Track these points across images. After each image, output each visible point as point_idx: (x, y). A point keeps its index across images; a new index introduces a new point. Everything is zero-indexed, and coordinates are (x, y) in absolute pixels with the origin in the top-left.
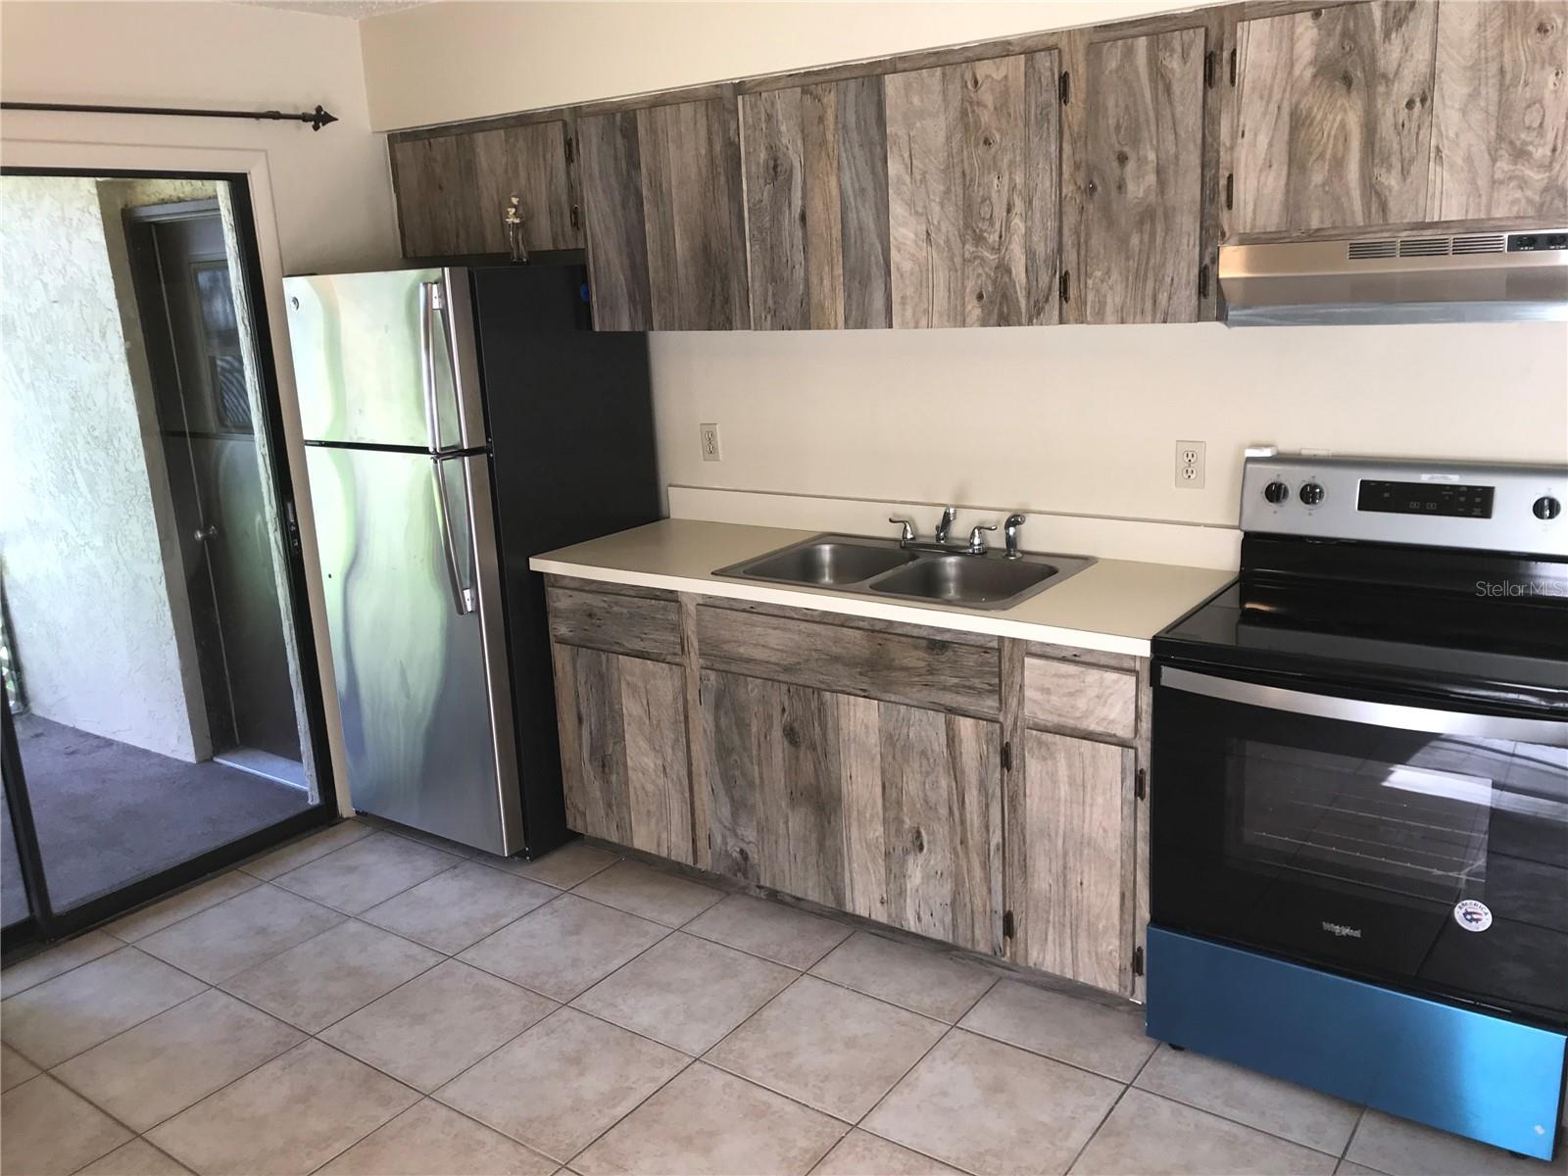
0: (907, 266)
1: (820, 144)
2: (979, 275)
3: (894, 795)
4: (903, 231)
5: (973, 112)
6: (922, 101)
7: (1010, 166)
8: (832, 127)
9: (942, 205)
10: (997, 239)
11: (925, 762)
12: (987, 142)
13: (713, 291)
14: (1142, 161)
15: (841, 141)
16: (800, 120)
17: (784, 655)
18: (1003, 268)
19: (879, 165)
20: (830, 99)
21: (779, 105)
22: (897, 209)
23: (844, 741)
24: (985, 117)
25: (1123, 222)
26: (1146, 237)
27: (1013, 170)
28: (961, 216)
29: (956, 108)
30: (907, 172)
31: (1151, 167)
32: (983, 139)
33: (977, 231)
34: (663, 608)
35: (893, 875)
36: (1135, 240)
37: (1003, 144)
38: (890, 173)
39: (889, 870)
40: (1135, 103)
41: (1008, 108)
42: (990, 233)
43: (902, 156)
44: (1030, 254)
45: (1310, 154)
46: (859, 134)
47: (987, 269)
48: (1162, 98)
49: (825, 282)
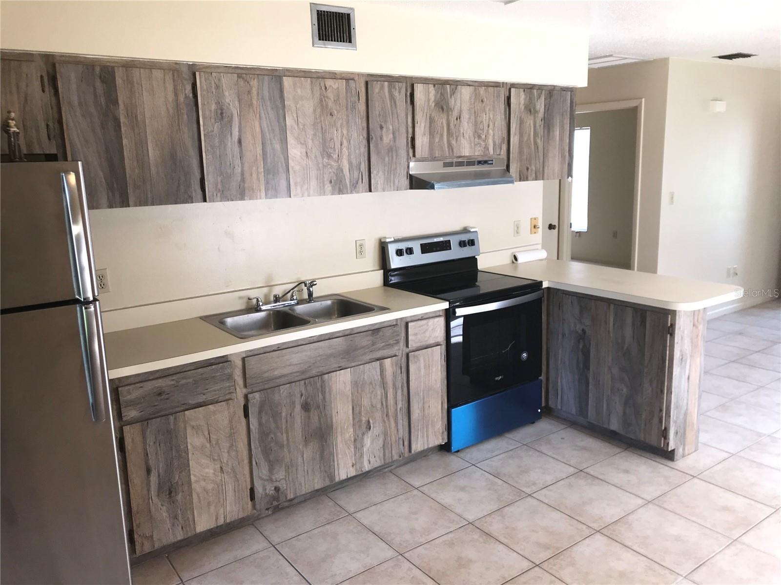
0: (297, 168)
1: (249, 105)
2: (330, 173)
3: (358, 409)
4: (295, 151)
5: (325, 100)
6: (302, 92)
7: (341, 126)
8: (255, 97)
9: (312, 140)
10: (337, 157)
11: (371, 387)
12: (331, 115)
13: (179, 181)
14: (388, 129)
15: (261, 105)
16: (236, 91)
17: (302, 365)
18: (340, 170)
19: (282, 120)
20: (254, 83)
21: (223, 81)
22: (291, 141)
23: (334, 396)
24: (330, 104)
25: (383, 152)
26: (390, 158)
27: (342, 127)
28: (321, 146)
29: (317, 98)
30: (296, 124)
31: (391, 131)
32: (329, 113)
33: (329, 153)
34: (221, 368)
35: (357, 450)
36: (387, 159)
37: (338, 116)
38: (287, 123)
39: (355, 447)
40: (385, 107)
41: (339, 101)
42: (334, 154)
43: (293, 116)
44: (350, 164)
45: (435, 131)
46: (270, 102)
47: (333, 170)
48: (393, 106)
49: (253, 175)
